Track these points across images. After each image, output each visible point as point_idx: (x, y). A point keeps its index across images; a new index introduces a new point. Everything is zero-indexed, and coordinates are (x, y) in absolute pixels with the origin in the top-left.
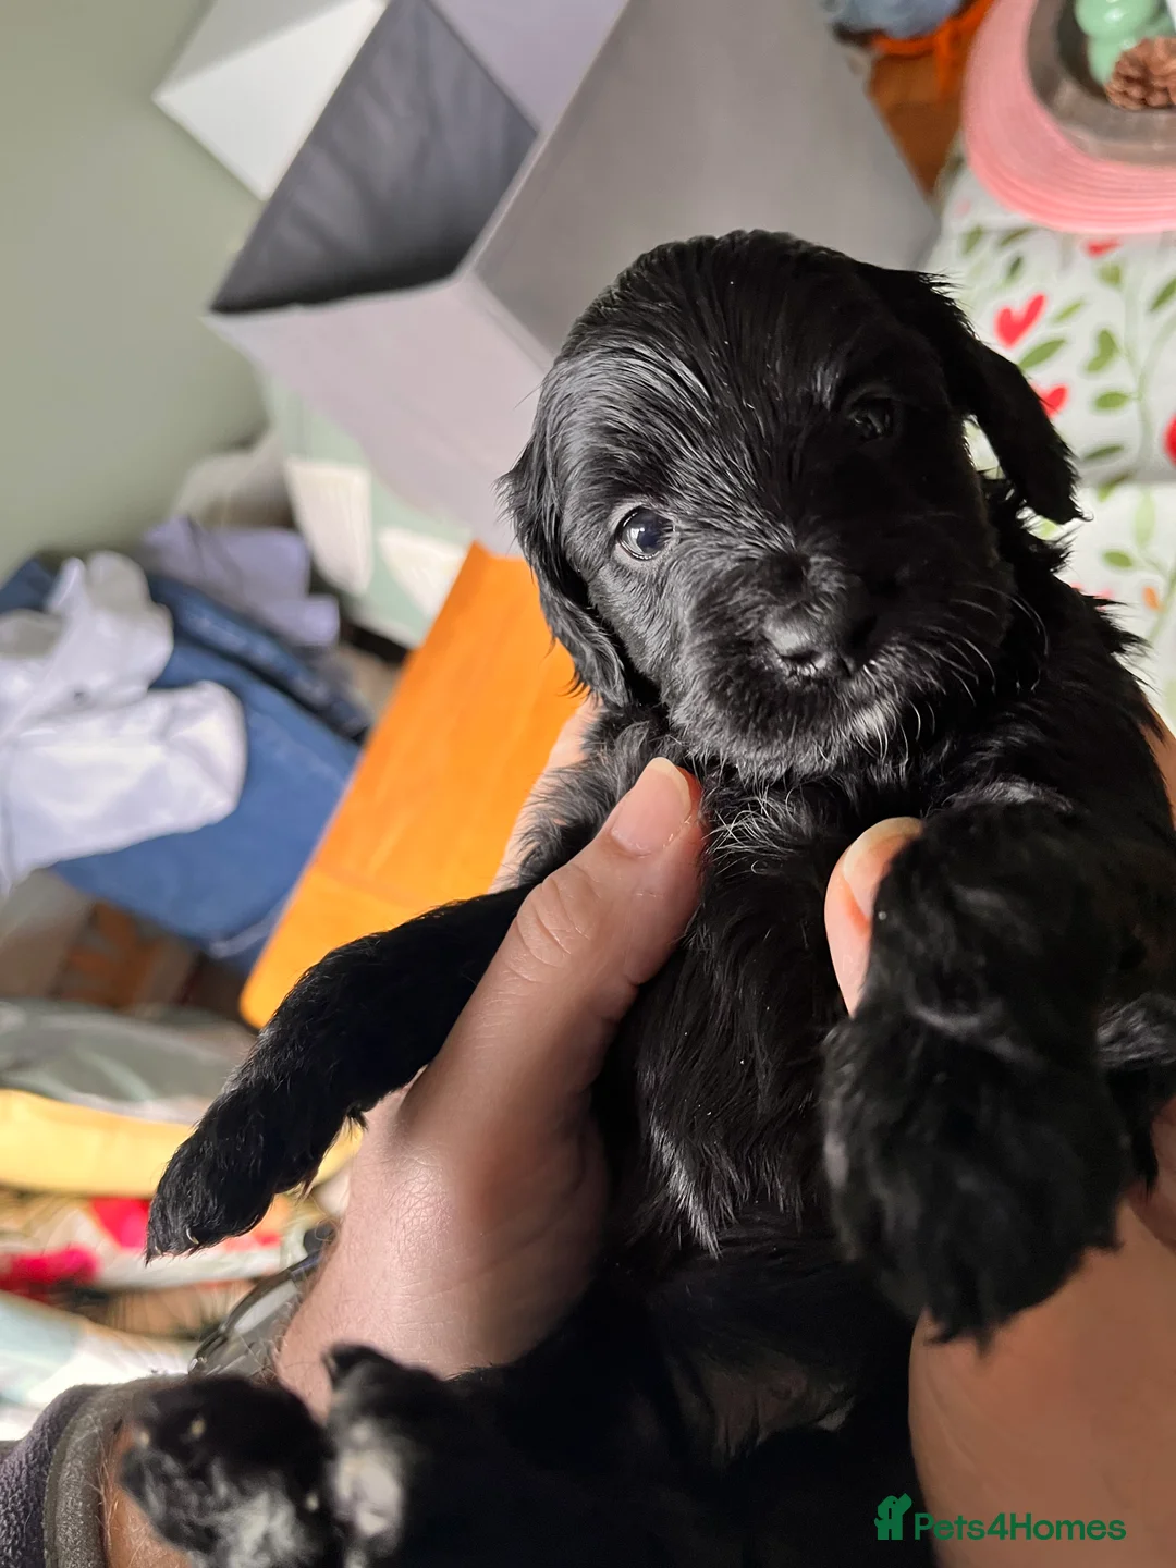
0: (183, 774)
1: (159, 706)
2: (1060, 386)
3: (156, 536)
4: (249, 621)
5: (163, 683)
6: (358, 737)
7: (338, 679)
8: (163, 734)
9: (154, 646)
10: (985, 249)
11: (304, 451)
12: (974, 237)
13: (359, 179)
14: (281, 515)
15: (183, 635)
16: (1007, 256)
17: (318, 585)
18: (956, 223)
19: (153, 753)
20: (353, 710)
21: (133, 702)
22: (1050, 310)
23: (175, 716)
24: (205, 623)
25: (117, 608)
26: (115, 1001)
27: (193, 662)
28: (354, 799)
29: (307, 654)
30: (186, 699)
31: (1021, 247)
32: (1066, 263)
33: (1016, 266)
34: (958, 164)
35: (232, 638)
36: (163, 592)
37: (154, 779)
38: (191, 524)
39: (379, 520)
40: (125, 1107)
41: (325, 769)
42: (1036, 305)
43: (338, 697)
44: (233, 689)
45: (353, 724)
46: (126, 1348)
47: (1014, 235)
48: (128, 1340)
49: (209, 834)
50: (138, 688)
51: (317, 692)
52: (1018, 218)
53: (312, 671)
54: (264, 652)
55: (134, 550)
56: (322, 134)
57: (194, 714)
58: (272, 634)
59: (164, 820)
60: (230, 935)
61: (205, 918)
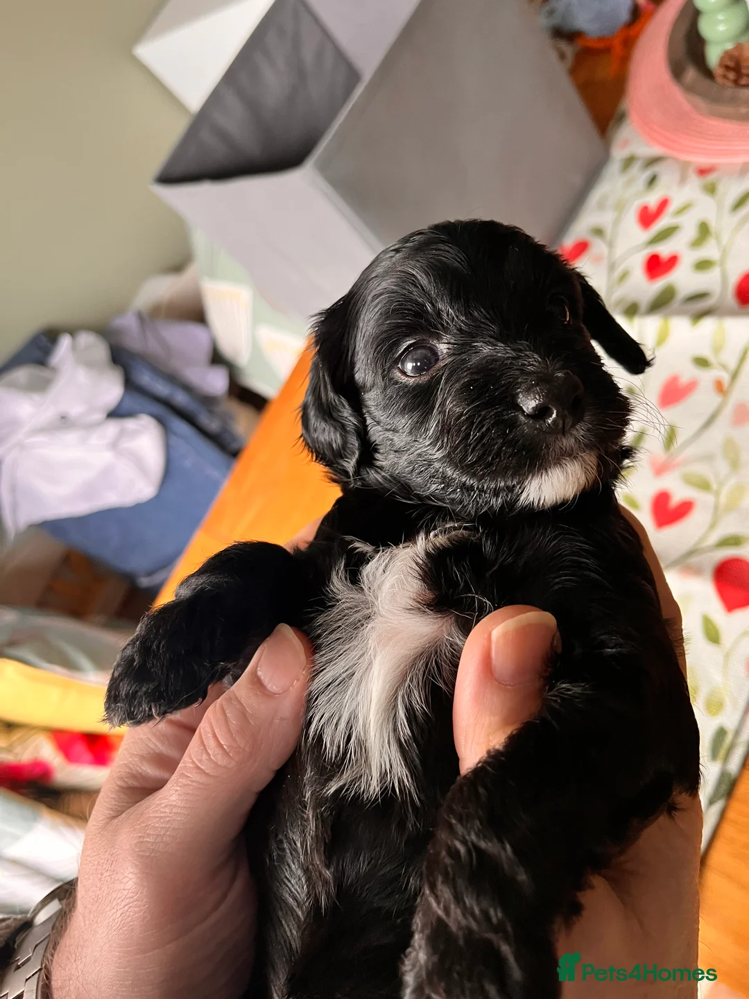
0: (125, 471)
1: (113, 427)
2: (674, 254)
3: (119, 322)
4: (173, 379)
5: (116, 414)
6: (235, 454)
7: (226, 419)
8: (114, 445)
9: (112, 390)
10: (635, 169)
11: (213, 275)
12: (629, 162)
13: (253, 106)
14: (196, 314)
15: (130, 385)
16: (647, 174)
17: (217, 358)
18: (618, 153)
19: (108, 456)
20: (234, 438)
21: (98, 424)
22: (672, 208)
23: (122, 433)
24: (146, 379)
25: (90, 365)
26: (77, 611)
27: (135, 402)
28: (228, 490)
29: (208, 401)
30: (130, 424)
31: (656, 168)
32: (683, 180)
33: (652, 181)
34: (622, 117)
35: (161, 388)
36: (121, 358)
37: (106, 473)
38: (140, 317)
39: (256, 320)
40: (77, 675)
41: (215, 473)
42: (664, 204)
43: (225, 429)
44: (160, 420)
45: (234, 446)
46: (69, 826)
47: (653, 161)
48: (69, 820)
49: (138, 509)
50: (100, 416)
51: (213, 425)
52: (656, 150)
53: (211, 412)
54: (181, 398)
55: (105, 332)
56: (231, 77)
57: (135, 434)
58: (187, 388)
59: (111, 499)
60: (150, 574)
61: (135, 563)
